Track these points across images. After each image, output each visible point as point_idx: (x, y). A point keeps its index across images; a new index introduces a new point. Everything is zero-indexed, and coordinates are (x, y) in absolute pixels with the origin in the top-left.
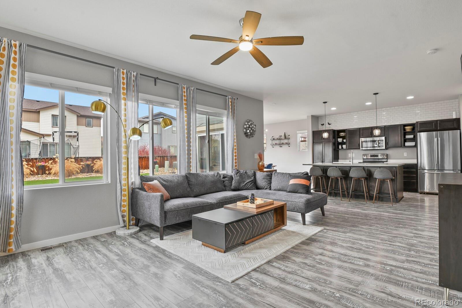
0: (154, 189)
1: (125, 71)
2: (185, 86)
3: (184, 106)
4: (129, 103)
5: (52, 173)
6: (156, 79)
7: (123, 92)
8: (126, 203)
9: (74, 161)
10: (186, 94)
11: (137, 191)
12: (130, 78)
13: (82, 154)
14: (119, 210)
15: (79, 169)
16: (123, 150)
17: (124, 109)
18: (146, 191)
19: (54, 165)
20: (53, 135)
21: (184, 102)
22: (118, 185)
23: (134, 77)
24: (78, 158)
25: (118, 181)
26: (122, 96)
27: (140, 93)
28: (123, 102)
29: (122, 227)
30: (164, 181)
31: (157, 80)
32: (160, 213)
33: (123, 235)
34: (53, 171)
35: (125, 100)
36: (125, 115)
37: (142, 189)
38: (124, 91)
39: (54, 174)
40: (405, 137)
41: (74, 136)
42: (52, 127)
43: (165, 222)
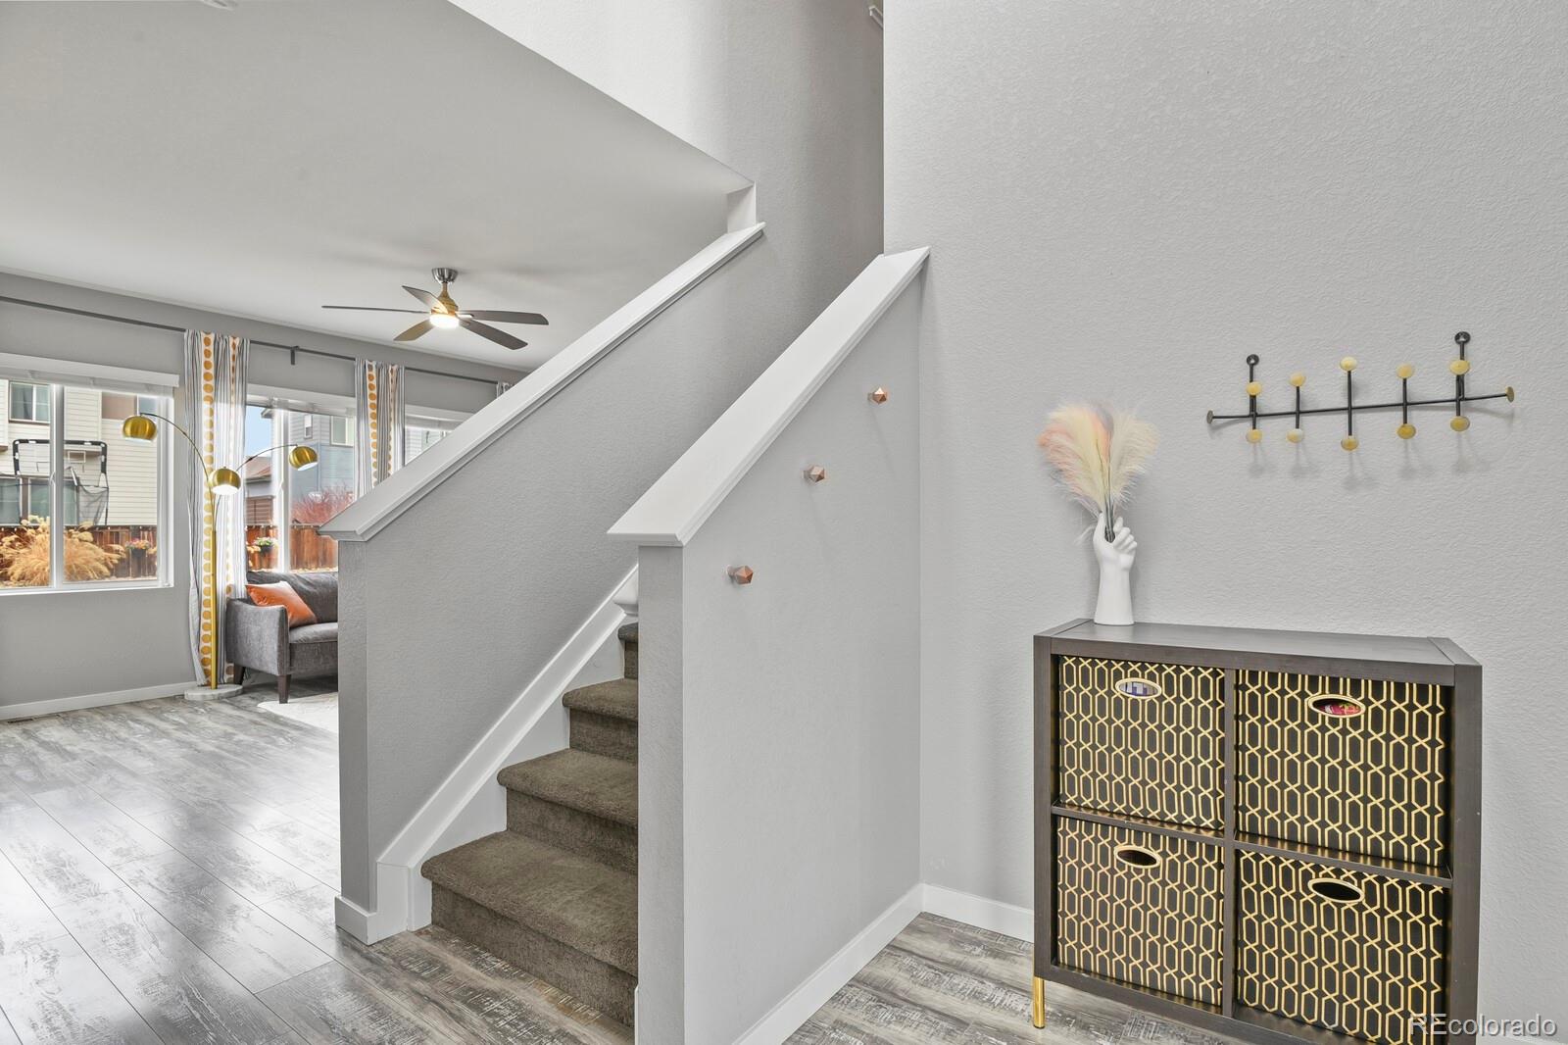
0: (270, 598)
1: (212, 337)
2: (374, 364)
3: (370, 411)
4: (222, 408)
5: (12, 574)
6: (294, 351)
7: (206, 386)
8: (211, 633)
9: (92, 539)
10: (374, 382)
11: (237, 606)
12: (225, 351)
13: (118, 514)
14: (194, 648)
15: (106, 565)
16: (205, 514)
17: (208, 424)
18: (254, 604)
19: (22, 551)
20: (15, 449)
21: (369, 401)
22: (193, 591)
23: (234, 348)
24: (105, 528)
25: (192, 582)
26: (204, 394)
27: (250, 382)
28: (205, 406)
29: (202, 686)
30: (308, 583)
31: (297, 353)
32: (279, 647)
33: (200, 699)
34: (16, 570)
35: (212, 401)
36: (212, 436)
37: (249, 601)
38: (208, 383)
39: (19, 580)
41: (91, 456)
42: (10, 422)
43: (291, 665)
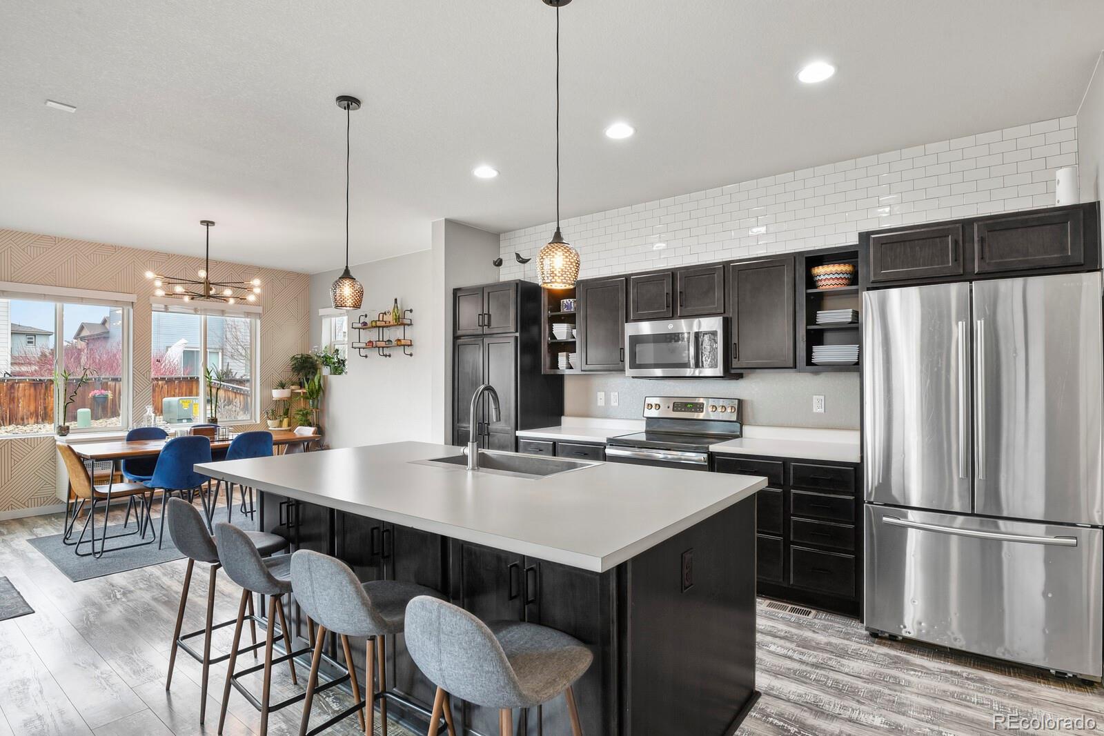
40: (811, 319)
